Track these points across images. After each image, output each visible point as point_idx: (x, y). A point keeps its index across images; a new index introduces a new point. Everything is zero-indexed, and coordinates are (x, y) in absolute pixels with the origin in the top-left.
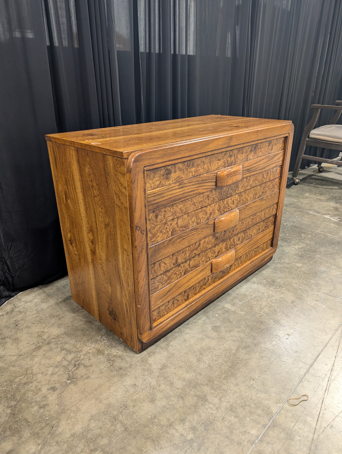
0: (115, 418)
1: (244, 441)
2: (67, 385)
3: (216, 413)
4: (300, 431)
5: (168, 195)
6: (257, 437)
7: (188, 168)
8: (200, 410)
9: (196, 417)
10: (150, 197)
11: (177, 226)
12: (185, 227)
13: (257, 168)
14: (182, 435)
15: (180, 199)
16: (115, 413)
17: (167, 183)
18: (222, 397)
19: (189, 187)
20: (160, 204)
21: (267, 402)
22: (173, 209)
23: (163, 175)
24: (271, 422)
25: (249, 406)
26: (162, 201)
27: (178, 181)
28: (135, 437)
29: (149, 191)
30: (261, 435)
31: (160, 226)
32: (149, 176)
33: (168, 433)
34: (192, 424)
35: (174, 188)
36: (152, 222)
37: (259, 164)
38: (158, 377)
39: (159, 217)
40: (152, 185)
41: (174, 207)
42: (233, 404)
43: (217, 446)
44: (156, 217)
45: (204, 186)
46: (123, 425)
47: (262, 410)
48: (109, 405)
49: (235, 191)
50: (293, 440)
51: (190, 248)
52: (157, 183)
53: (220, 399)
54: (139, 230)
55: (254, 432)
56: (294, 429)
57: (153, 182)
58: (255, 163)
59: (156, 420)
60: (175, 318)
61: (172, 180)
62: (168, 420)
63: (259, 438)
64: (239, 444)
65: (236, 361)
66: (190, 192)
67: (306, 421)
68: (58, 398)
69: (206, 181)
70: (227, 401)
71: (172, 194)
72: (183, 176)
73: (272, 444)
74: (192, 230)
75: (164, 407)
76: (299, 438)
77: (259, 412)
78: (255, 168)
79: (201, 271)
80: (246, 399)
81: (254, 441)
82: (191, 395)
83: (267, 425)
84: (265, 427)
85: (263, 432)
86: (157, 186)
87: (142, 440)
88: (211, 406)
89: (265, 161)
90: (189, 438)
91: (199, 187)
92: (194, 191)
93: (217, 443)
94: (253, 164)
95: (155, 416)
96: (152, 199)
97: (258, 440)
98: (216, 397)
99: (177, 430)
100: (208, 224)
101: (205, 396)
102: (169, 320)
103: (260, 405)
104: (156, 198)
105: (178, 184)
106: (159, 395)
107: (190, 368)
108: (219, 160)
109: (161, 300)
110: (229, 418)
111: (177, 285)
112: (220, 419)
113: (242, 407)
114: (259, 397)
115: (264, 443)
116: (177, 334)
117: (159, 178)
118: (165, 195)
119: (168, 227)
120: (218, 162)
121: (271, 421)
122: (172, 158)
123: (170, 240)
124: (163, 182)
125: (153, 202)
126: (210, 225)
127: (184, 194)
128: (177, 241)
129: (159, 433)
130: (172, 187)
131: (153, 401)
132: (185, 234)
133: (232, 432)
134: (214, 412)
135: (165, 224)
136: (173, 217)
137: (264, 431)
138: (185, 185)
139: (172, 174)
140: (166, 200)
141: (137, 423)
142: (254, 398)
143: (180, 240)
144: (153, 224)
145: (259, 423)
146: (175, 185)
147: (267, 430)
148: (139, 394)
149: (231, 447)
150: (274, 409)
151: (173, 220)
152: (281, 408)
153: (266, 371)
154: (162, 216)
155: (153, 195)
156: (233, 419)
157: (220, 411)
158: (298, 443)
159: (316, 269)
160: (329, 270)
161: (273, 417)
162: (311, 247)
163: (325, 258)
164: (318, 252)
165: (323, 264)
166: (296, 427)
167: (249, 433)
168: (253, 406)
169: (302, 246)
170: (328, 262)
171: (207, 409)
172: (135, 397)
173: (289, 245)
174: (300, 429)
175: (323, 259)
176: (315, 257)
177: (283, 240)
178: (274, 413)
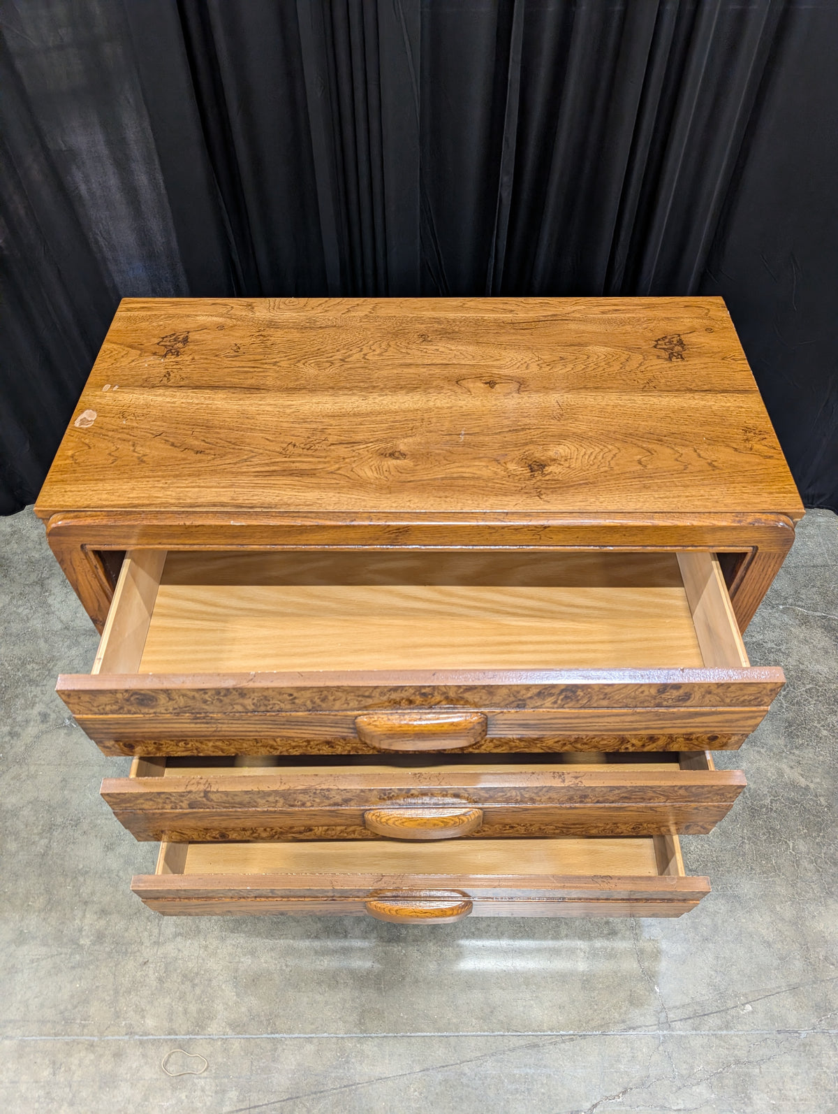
0: (51, 828)
1: (125, 1020)
2: (62, 726)
3: (147, 947)
4: (198, 1093)
6: (146, 1034)
8: (136, 922)
9: (122, 924)
14: (81, 930)
16: (59, 820)
21: (220, 1007)
24: (185, 1037)
25: (194, 986)
28: (40, 875)
30: (151, 1037)
33: (72, 909)
34: (106, 929)
42: (180, 959)
43: (94, 987)
46: (48, 847)
47: (200, 1009)
48: (65, 803)
50: (174, 1089)
53: (176, 935)
55: (150, 1023)
56: (196, 1081)
59: (81, 879)
62: (93, 893)
63: (145, 1038)
64: (117, 1015)
67: (224, 1092)
68: (36, 737)
70: (180, 946)
73: (146, 1063)
75: (110, 871)
76: (184, 1098)
77: (193, 1008)
80: (203, 972)
81: (136, 1033)
83: (177, 1035)
84: (169, 1034)
85: (159, 1037)
87: (43, 887)
88: (156, 931)
90: (82, 942)
93: (97, 984)
95: (87, 872)
97: (141, 1038)
99: (84, 916)
103: (208, 1001)
110: (151, 972)
112: (141, 960)
113: (185, 976)
114: (222, 990)
115: (141, 1050)
121: (188, 1037)
129: (64, 899)
131: (109, 848)
133: (130, 992)
134: (147, 944)
137: (163, 1037)
141: (62, 859)
142: (214, 983)
145: (171, 1020)
147: (166, 1041)
149: (104, 1008)
150: (214, 1028)
152: (224, 1037)
156: (152, 978)
157: (155, 950)
158: (173, 1101)
159: (727, 874)
160: (755, 907)
161: (198, 1034)
162: (829, 807)
163: (811, 867)
164: (824, 837)
165: (772, 877)
166: (202, 1082)
167: (143, 1017)
168: (198, 991)
169: (812, 786)
170: (799, 885)
171: (146, 930)
172: (99, 821)
173: (779, 756)
174: (203, 1090)
175: (798, 867)
176: (786, 842)
177: (786, 727)
178: (206, 1032)
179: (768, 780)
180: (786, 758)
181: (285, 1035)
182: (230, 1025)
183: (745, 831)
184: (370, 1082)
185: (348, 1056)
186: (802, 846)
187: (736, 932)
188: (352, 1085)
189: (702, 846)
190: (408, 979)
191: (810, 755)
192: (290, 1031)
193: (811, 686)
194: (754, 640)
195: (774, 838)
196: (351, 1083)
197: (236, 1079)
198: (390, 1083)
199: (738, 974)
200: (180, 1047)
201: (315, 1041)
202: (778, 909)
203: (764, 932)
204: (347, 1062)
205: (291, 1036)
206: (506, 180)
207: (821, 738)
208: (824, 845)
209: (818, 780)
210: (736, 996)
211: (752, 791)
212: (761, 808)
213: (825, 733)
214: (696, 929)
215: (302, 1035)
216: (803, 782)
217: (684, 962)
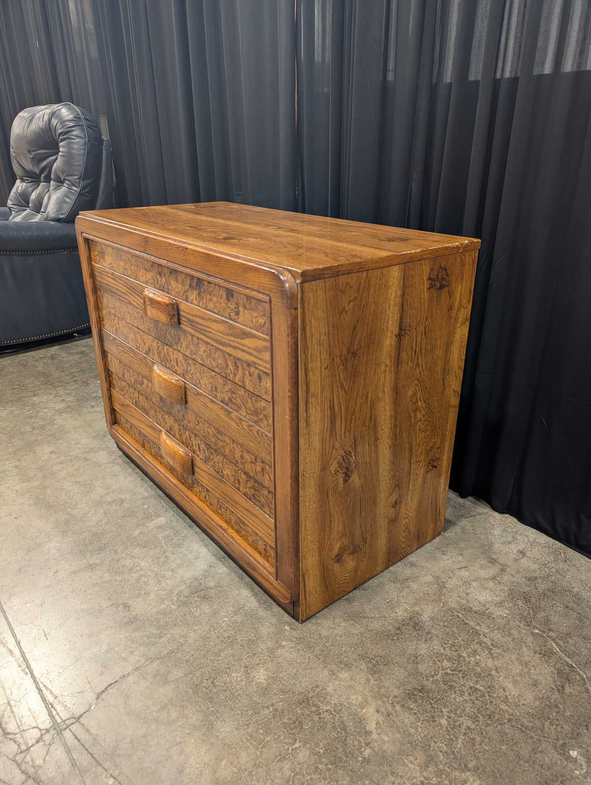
0: (52, 435)
8: (17, 477)
9: (13, 474)
16: (58, 435)
18: (17, 492)
26: (103, 283)
28: (26, 444)
33: (14, 459)
34: (8, 471)
35: (109, 275)
38: (77, 456)
45: (133, 296)
51: (134, 375)
66: (122, 292)
69: (135, 291)
79: (151, 426)
88: (15, 484)
89: (221, 328)
95: (35, 453)
98: (21, 488)
99: (12, 463)
101: (29, 482)
106: (54, 456)
107: (71, 475)
111: (130, 409)
127: (117, 289)
129: (18, 455)
135: (110, 314)
159: (228, 709)
160: (212, 744)
162: (366, 761)
163: (288, 773)
164: (329, 770)
165: (251, 744)
169: (375, 736)
170: (260, 770)
173: (380, 696)
175: (278, 762)
176: (296, 740)
177: (415, 689)
179: (348, 699)
180: (384, 702)
183: (280, 704)
186: (303, 755)
187: (178, 740)
189: (241, 680)
191: (406, 721)
193: (482, 688)
194: (478, 628)
195: (292, 729)
199: (139, 759)
202: (223, 763)
203: (192, 761)
207: (434, 721)
208: (320, 774)
209: (386, 739)
210: (116, 766)
211: (324, 691)
212: (314, 706)
213: (444, 722)
214: (162, 708)
216: (371, 726)
217: (127, 715)
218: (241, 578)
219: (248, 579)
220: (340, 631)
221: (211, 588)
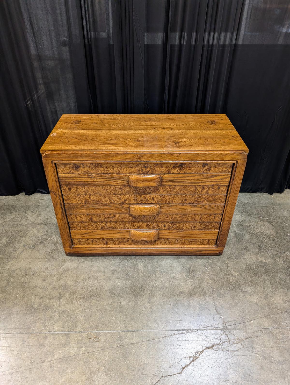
0: (25, 275)
1: (48, 328)
2: (30, 248)
3: (55, 307)
4: (72, 348)
5: (78, 180)
6: (54, 332)
7: (96, 167)
8: (52, 300)
9: (48, 301)
10: (62, 177)
11: (90, 199)
12: (98, 202)
13: (183, 181)
14: (34, 303)
15: (89, 184)
16: (28, 273)
17: (77, 172)
18: (67, 304)
19: (98, 179)
20: (71, 183)
21: (79, 324)
22: (85, 188)
23: (73, 168)
24: (68, 332)
25: (71, 318)
26: (72, 182)
27: (87, 173)
28: (21, 288)
29: (62, 174)
30: (56, 332)
31: (73, 195)
32: (60, 166)
33: (31, 297)
34: (42, 302)
35: (83, 177)
36: (66, 191)
37: (187, 178)
38: (59, 273)
39: (72, 190)
40: (64, 171)
41: (86, 188)
42: (66, 311)
43: (38, 319)
44: (70, 189)
45: (114, 181)
46: (24, 280)
47: (73, 325)
48: (30, 269)
49: (155, 192)
50: (64, 347)
51: (105, 216)
52: (68, 171)
53: (65, 304)
54: (53, 193)
55: (56, 328)
56: (71, 345)
57: (64, 170)
58: (180, 177)
59: (35, 289)
60: (92, 250)
61: (81, 171)
62: (38, 293)
63: (54, 333)
64: (45, 326)
65: (97, 295)
66: (100, 182)
67: (80, 348)
68: (21, 251)
69: (116, 179)
70: (66, 307)
71: (82, 180)
72: (92, 171)
73: (54, 340)
74: (104, 205)
75: (44, 286)
76: (67, 350)
77: (70, 324)
78: (182, 181)
79: (119, 233)
80: (74, 314)
81: (51, 332)
82: (59, 291)
83: (65, 332)
85: (59, 333)
86: (68, 172)
87: (22, 291)
88: (59, 303)
89: (196, 177)
90: (34, 306)
91: (109, 181)
92: (103, 182)
93: (39, 318)
94: (177, 177)
95: (36, 287)
96: (64, 179)
97: (53, 333)
98: (65, 301)
99: (35, 299)
100: (122, 206)
101: (62, 297)
102: (87, 249)
103: (75, 322)
104: (67, 179)
105: (87, 175)
106: (49, 281)
107: (75, 280)
108: (132, 168)
109: (80, 236)
110: (57, 314)
111: (94, 233)
112: (54, 311)
113: (68, 315)
114: (80, 319)
115: (53, 336)
116: (93, 260)
117: (69, 168)
118: (75, 179)
119: (81, 198)
120: (130, 169)
121: (69, 332)
122: (75, 159)
123: (83, 206)
124: (72, 171)
125: (65, 181)
126: (126, 207)
127: (93, 182)
128: (90, 208)
129: (29, 294)
130: (81, 176)
131: (44, 280)
132: (97, 205)
133: (49, 320)
134: (56, 306)
135: (78, 195)
136: (85, 193)
137: (60, 332)
138: (94, 177)
139: (81, 168)
140: (77, 182)
141: (29, 283)
142: (78, 317)
143: (93, 208)
144: (67, 192)
145: (63, 328)
146: (84, 175)
147: (61, 333)
148: (44, 273)
149: (41, 324)
150: (77, 330)
151: (86, 195)
152: (80, 332)
153: (101, 312)
154: (75, 190)
155: (64, 177)
156: (57, 316)
157: (58, 308)
158: (63, 351)
159: (242, 286)
160: (252, 294)
161: (72, 331)
162: (273, 267)
163: (269, 283)
164: (272, 275)
165: (257, 286)
166: (73, 345)
167: (54, 327)
168: (72, 319)
169: (267, 262)
170: (265, 288)
171: (55, 302)
172: (41, 273)
173: (257, 254)
174: (73, 348)
175: (265, 283)
176: (260, 277)
177: (258, 247)
178: (74, 331)
179: (254, 260)
180: (259, 255)
181: (101, 332)
182: (83, 329)
183: (247, 274)
184: (129, 344)
185: (122, 337)
186: (265, 278)
187: (246, 301)
188: (123, 345)
189: (234, 278)
190: (141, 315)
191: (266, 254)
192: (103, 330)
193: (265, 236)
194: (247, 225)
195: (257, 276)
196: (122, 345)
197: (84, 344)
198: (135, 345)
199: (248, 312)
200: (66, 335)
201: (111, 333)
202: (259, 294)
203: (255, 301)
204: (121, 339)
205: (103, 332)
206: (167, 88)
207: (269, 250)
208: (272, 277)
209: (269, 260)
210: (248, 318)
211: (249, 264)
212: (252, 268)
213: (270, 248)
214: (233, 300)
215: (106, 331)
216: (265, 261)
217: (230, 309)
218: (191, 258)
219: (193, 257)
220: (230, 249)
221: (190, 267)
